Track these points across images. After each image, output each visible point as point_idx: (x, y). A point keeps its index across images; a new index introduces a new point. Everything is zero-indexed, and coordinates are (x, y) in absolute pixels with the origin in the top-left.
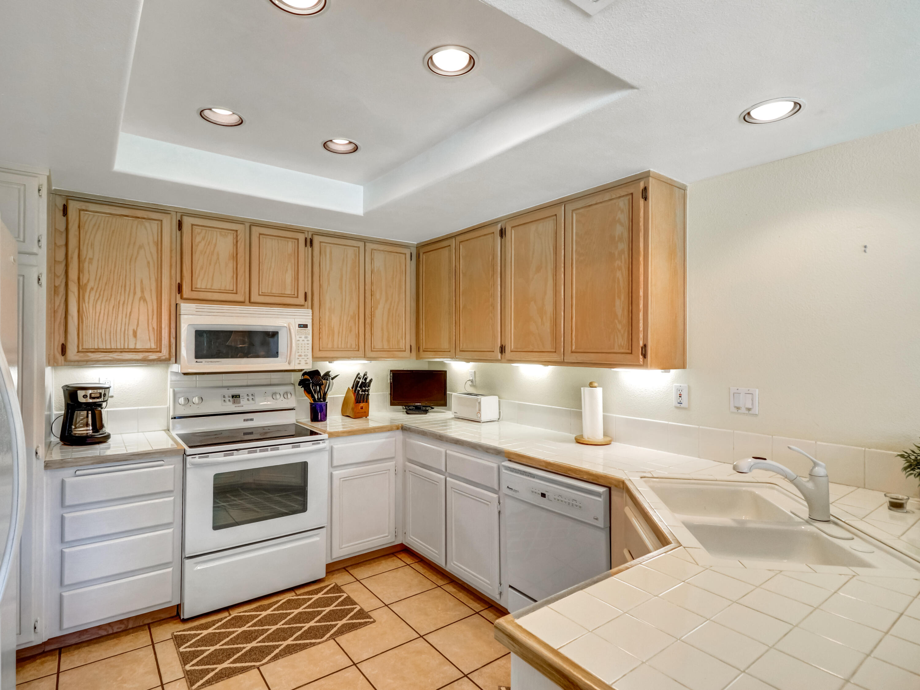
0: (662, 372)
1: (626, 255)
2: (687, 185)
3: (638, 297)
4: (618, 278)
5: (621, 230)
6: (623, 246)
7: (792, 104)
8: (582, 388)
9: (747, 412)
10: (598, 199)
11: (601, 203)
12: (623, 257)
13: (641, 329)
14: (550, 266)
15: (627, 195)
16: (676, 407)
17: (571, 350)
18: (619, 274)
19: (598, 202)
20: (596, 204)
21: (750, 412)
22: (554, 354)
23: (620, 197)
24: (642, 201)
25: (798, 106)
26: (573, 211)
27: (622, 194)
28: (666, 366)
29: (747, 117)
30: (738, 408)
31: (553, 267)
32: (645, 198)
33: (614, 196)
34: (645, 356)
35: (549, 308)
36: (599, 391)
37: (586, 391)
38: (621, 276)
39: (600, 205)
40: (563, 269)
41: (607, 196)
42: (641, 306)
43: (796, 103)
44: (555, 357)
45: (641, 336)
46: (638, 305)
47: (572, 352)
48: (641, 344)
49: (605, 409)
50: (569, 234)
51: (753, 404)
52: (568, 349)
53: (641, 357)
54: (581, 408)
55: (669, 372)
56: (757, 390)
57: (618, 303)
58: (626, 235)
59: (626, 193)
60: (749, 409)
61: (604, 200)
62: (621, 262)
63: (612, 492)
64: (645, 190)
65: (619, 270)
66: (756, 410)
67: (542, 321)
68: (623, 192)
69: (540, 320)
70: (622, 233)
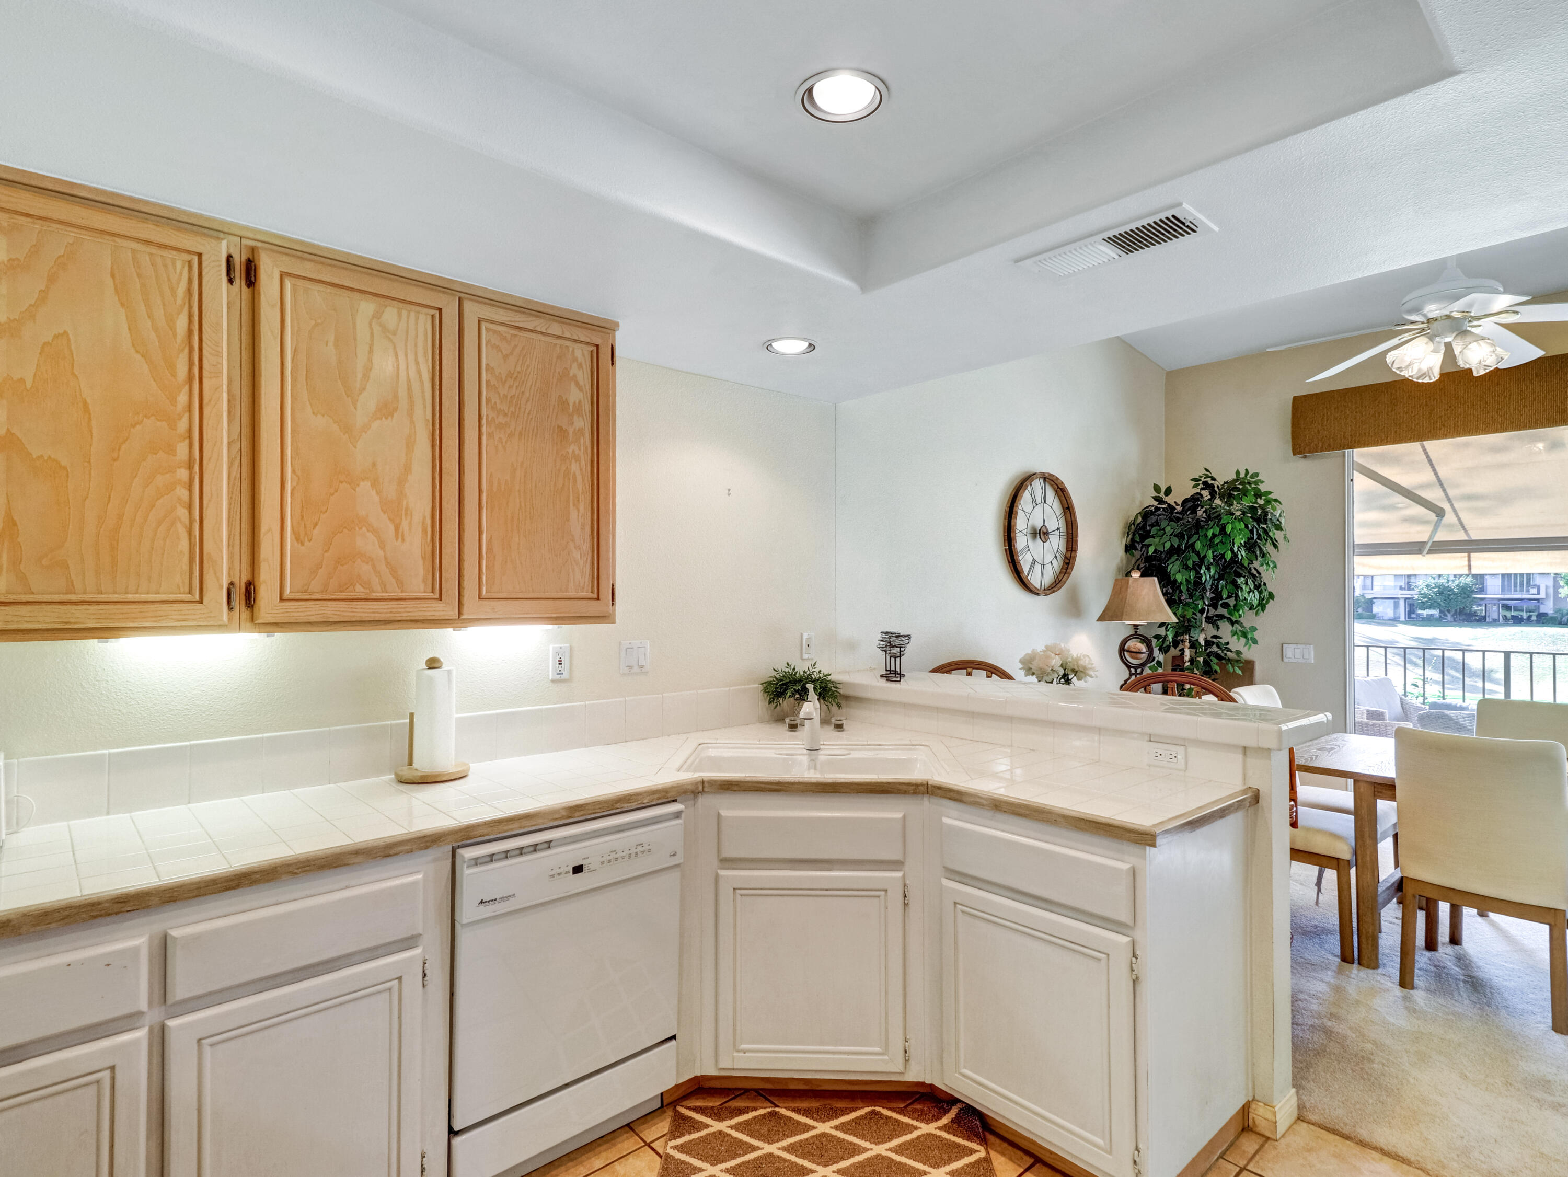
1: (586, 439)
3: (608, 511)
4: (574, 474)
5: (578, 395)
6: (583, 423)
7: (807, 344)
9: (638, 671)
10: (539, 324)
11: (542, 333)
12: (582, 441)
13: (611, 559)
16: (553, 681)
17: (479, 594)
18: (575, 467)
19: (538, 329)
22: (440, 605)
23: (576, 341)
24: (610, 365)
25: (812, 347)
26: (481, 320)
27: (582, 339)
30: (630, 667)
32: (613, 362)
33: (567, 335)
34: (613, 601)
38: (580, 470)
39: (540, 337)
41: (556, 329)
42: (611, 525)
43: (810, 345)
44: (438, 610)
45: (611, 571)
46: (608, 523)
47: (482, 599)
48: (611, 583)
53: (611, 603)
57: (574, 514)
58: (587, 406)
59: (588, 340)
61: (548, 332)
62: (580, 450)
64: (612, 349)
65: (576, 461)
67: (397, 529)
68: (583, 335)
69: (391, 528)
70: (580, 402)
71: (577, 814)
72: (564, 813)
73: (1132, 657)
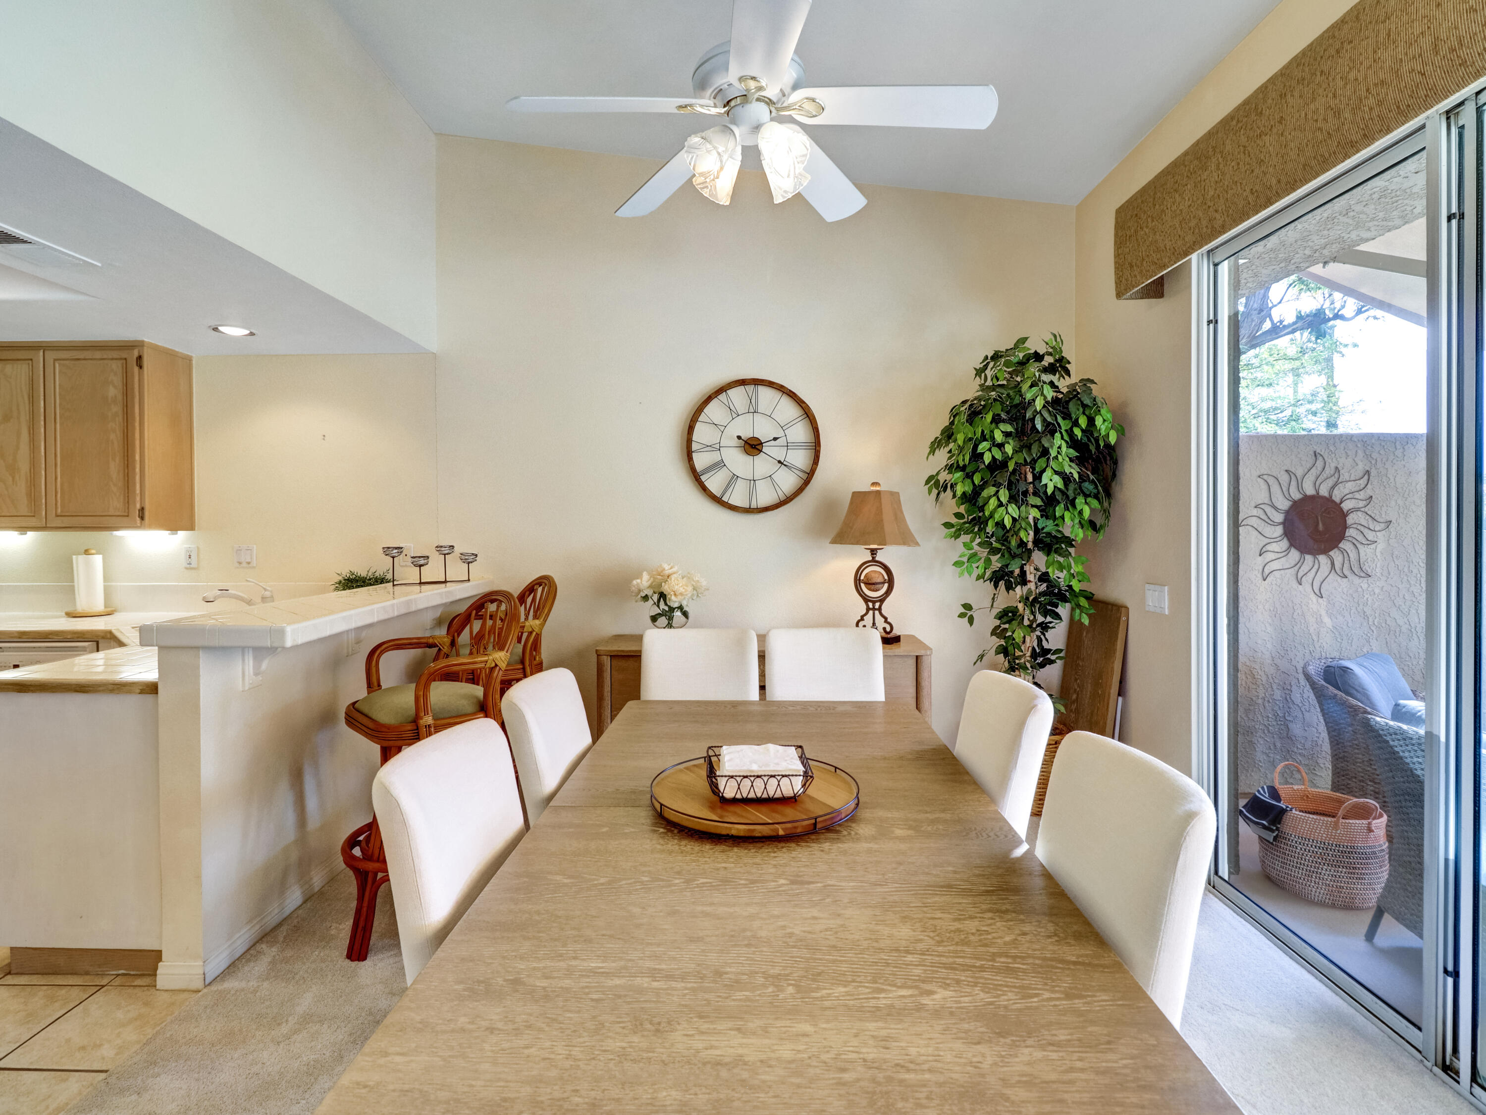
0: (169, 534)
1: (120, 419)
2: (194, 356)
3: (134, 461)
4: (112, 440)
5: (114, 392)
6: (117, 409)
8: (74, 557)
9: (247, 566)
10: (89, 354)
11: (91, 359)
12: (117, 420)
13: (138, 491)
14: (24, 417)
15: (121, 359)
16: (186, 568)
17: (56, 513)
18: (112, 436)
19: (88, 357)
20: (85, 359)
21: (250, 565)
22: (34, 519)
23: (112, 359)
24: (136, 369)
25: (252, 334)
26: (55, 360)
27: (115, 357)
28: (173, 527)
29: (215, 329)
30: (240, 563)
31: (28, 418)
32: (141, 367)
33: (105, 357)
34: (142, 518)
35: (24, 466)
36: (97, 560)
37: (79, 561)
38: (115, 438)
39: (89, 362)
40: (42, 423)
41: (98, 355)
42: (138, 470)
44: (33, 522)
45: (138, 498)
46: (134, 469)
47: (57, 516)
48: (138, 506)
49: (106, 578)
50: (50, 384)
51: (251, 558)
52: (52, 514)
53: (138, 519)
54: (72, 581)
55: (177, 534)
56: (255, 546)
57: (110, 466)
58: (120, 398)
59: (118, 357)
60: (249, 563)
61: (94, 358)
62: (115, 424)
63: (100, 645)
64: (140, 358)
65: (113, 432)
66: (254, 564)
67: (13, 480)
68: (115, 354)
69: (11, 479)
70: (116, 396)
71: (24, 637)
72: (16, 635)
73: (870, 590)
